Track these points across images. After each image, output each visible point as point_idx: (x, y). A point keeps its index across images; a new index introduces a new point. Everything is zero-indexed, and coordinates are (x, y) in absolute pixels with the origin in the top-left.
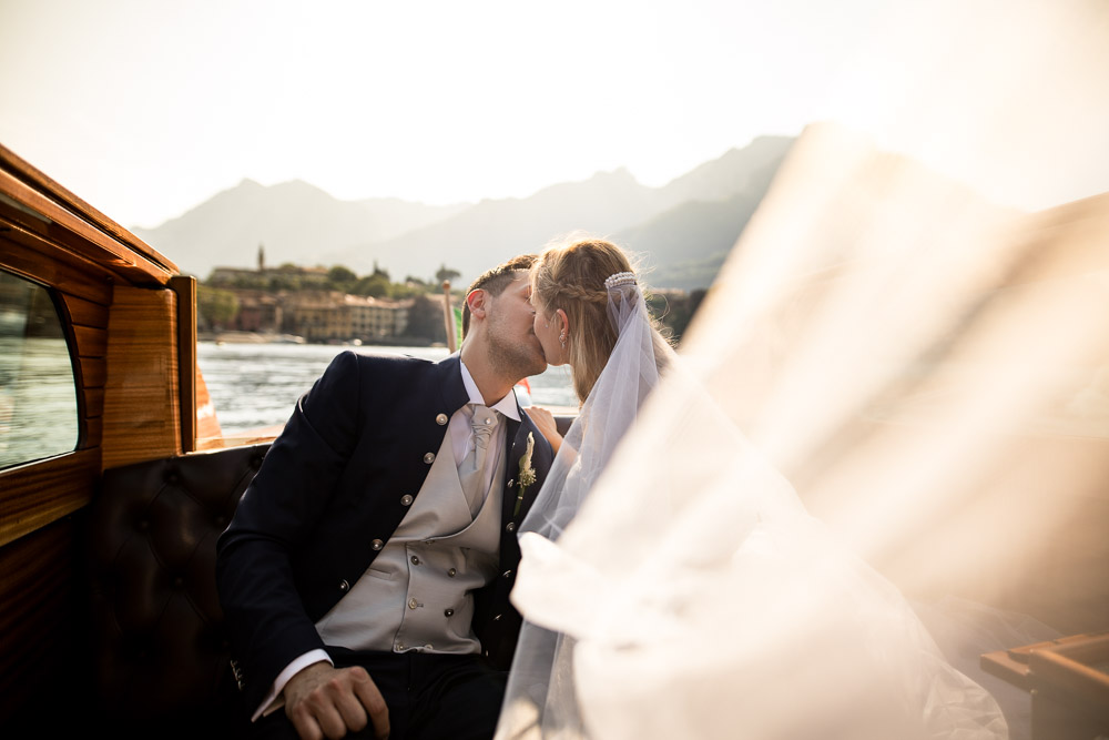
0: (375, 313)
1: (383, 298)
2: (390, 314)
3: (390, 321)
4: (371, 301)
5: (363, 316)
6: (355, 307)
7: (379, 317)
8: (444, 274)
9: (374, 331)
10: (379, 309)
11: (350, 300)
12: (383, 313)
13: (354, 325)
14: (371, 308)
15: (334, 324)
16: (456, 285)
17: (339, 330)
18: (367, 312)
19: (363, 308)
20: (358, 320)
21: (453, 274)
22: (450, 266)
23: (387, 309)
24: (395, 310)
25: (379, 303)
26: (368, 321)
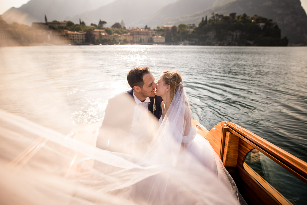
0: (77, 36)
1: (80, 31)
2: (81, 36)
3: (82, 38)
4: (76, 32)
5: (73, 37)
6: (71, 34)
7: (78, 37)
8: (102, 23)
9: (77, 41)
10: (78, 34)
11: (69, 32)
12: (79, 36)
14: (75, 34)
16: (105, 26)
18: (74, 36)
19: (73, 34)
20: (72, 38)
21: (104, 23)
22: (102, 20)
23: (80, 34)
24: (82, 35)
25: (78, 33)
26: (75, 38)
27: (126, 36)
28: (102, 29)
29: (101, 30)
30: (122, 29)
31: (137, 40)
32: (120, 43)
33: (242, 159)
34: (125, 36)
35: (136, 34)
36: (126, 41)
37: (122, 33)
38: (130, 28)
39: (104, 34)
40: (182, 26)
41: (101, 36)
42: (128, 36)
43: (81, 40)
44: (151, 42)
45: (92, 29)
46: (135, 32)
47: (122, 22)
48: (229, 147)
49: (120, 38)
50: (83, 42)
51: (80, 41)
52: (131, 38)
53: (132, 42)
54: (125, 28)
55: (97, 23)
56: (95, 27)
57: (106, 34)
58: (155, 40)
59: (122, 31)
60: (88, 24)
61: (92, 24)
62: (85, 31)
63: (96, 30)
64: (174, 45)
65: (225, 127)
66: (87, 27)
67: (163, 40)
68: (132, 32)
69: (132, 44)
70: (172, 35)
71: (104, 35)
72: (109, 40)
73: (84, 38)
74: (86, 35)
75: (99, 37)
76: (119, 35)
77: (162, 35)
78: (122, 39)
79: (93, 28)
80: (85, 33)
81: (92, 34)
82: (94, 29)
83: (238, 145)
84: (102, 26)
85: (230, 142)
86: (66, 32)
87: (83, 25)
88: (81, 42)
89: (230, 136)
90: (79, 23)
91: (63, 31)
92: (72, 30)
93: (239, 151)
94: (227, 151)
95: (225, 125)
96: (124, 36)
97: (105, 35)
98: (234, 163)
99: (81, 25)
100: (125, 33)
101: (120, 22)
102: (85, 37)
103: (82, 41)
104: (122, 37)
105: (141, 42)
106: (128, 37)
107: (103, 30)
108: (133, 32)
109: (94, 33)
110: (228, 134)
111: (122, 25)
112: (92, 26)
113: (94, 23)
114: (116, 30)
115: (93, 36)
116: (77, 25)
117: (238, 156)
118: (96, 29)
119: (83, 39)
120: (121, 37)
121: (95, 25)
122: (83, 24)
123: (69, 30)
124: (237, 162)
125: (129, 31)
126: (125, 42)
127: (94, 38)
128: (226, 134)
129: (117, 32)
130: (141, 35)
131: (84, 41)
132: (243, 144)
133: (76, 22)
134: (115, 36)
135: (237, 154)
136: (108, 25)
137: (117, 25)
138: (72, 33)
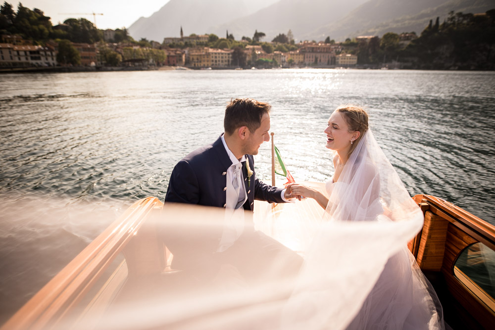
0: (221, 55)
1: (225, 49)
2: (227, 56)
3: (227, 59)
4: (220, 51)
5: (216, 57)
6: (212, 53)
7: (222, 57)
8: (258, 35)
9: (220, 63)
10: (222, 54)
11: (211, 50)
12: (224, 55)
13: (213, 61)
14: (219, 54)
15: (204, 61)
16: (263, 40)
17: (206, 63)
18: (217, 55)
19: (216, 53)
20: (214, 59)
21: (262, 35)
22: (259, 31)
23: (226, 54)
24: (229, 54)
25: (223, 52)
26: (218, 59)
27: (294, 54)
28: (258, 45)
29: (256, 47)
30: (288, 43)
31: (310, 60)
32: (281, 66)
33: (452, 259)
34: (291, 54)
35: (309, 52)
36: (293, 63)
37: (287, 50)
38: (301, 42)
39: (259, 52)
40: (389, 37)
41: (254, 55)
42: (297, 54)
43: (226, 61)
44: (332, 63)
45: (243, 45)
46: (308, 48)
47: (290, 32)
49: (283, 59)
50: (228, 65)
51: (225, 63)
52: (301, 58)
53: (302, 65)
54: (293, 42)
55: (251, 36)
56: (247, 42)
57: (263, 52)
58: (340, 61)
59: (287, 48)
60: (238, 38)
61: (244, 38)
62: (232, 49)
63: (248, 47)
64: (372, 68)
65: (423, 204)
66: (236, 42)
67: (355, 61)
68: (302, 49)
69: (300, 68)
70: (370, 51)
71: (259, 54)
72: (267, 62)
73: (231, 59)
74: (233, 54)
75: (251, 56)
76: (282, 54)
77: (353, 53)
78: (286, 60)
79: (244, 43)
80: (233, 51)
81: (243, 53)
82: (246, 46)
83: (445, 236)
84: (258, 40)
86: (206, 50)
87: (232, 40)
88: (226, 65)
89: (432, 218)
90: (225, 37)
91: (203, 49)
92: (215, 47)
93: (446, 246)
94: (426, 244)
96: (289, 55)
97: (261, 54)
98: (436, 265)
99: (228, 40)
100: (293, 49)
101: (286, 33)
102: (232, 57)
103: (227, 63)
104: (287, 57)
105: (316, 64)
106: (295, 56)
107: (260, 47)
108: (305, 49)
109: (245, 51)
110: (429, 215)
111: (289, 37)
112: (243, 41)
113: (246, 36)
114: (279, 46)
115: (243, 56)
116: (223, 39)
117: (445, 254)
118: (249, 44)
119: (229, 61)
120: (285, 56)
121: (248, 39)
122: (230, 37)
123: (211, 48)
124: (442, 262)
125: (298, 46)
126: (291, 64)
127: (245, 58)
129: (280, 49)
130: (317, 52)
131: (230, 63)
132: (456, 234)
133: (222, 35)
134: (276, 55)
135: (443, 251)
136: (267, 39)
137: (281, 38)
138: (215, 51)
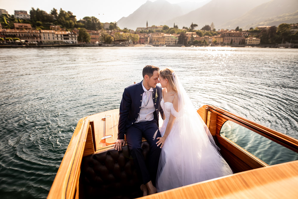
1: (174, 34)
3: (175, 40)
6: (166, 37)
8: (193, 26)
9: (171, 42)
11: (165, 35)
14: (170, 37)
15: (161, 41)
17: (162, 43)
18: (169, 38)
20: (167, 40)
21: (196, 25)
22: (194, 23)
23: (174, 37)
24: (176, 37)
25: (173, 36)
26: (169, 40)
27: (217, 38)
28: (194, 31)
30: (211, 31)
31: (227, 41)
32: (210, 45)
33: (219, 129)
34: (215, 38)
35: (227, 36)
36: (216, 43)
37: (211, 35)
38: (219, 30)
39: (195, 36)
41: (192, 37)
42: (219, 38)
45: (184, 32)
46: (223, 34)
47: (212, 25)
48: (210, 122)
49: (210, 40)
52: (221, 40)
54: (214, 30)
55: (189, 26)
56: (186, 30)
57: (198, 36)
58: (248, 42)
59: (212, 33)
61: (184, 28)
62: (178, 34)
63: (187, 33)
65: (207, 108)
66: (179, 30)
67: (258, 42)
69: (222, 46)
71: (195, 37)
72: (200, 42)
73: (177, 40)
74: (179, 37)
75: (190, 39)
76: (210, 37)
77: (257, 37)
78: (212, 41)
79: (185, 30)
80: (179, 35)
81: (185, 36)
83: (216, 120)
84: (193, 29)
85: (211, 118)
86: (162, 35)
87: (177, 28)
88: (174, 44)
90: (173, 27)
91: (160, 34)
93: (217, 124)
95: (207, 107)
96: (214, 38)
97: (196, 37)
98: (214, 133)
99: (175, 28)
100: (215, 34)
102: (178, 39)
103: (174, 42)
104: (213, 39)
107: (195, 33)
109: (187, 36)
110: (209, 113)
111: (212, 27)
112: (184, 29)
114: (207, 33)
117: (216, 128)
118: (188, 31)
121: (186, 28)
123: (165, 33)
125: (219, 33)
127: (187, 39)
128: (208, 113)
130: (232, 36)
131: (177, 43)
132: (220, 119)
134: (205, 38)
137: (207, 28)
138: (168, 35)
